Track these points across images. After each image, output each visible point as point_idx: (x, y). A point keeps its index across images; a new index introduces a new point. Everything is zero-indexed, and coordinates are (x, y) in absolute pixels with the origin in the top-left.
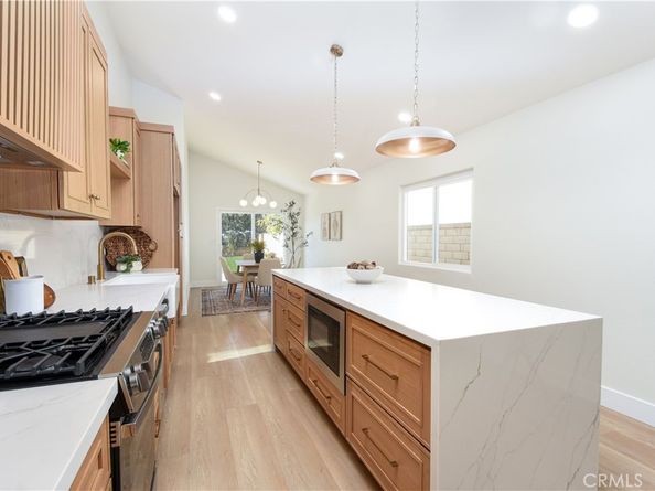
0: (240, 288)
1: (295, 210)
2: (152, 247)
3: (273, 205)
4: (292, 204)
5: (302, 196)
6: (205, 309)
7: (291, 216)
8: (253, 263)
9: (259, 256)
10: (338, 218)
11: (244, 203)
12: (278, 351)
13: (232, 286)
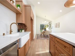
0: (42, 35)
1: (50, 23)
2: (27, 28)
3: (47, 22)
4: (50, 22)
5: (51, 21)
6: (37, 38)
7: (50, 24)
8: (44, 31)
9: (45, 30)
10: (59, 24)
11: (43, 22)
12: (50, 52)
13: (41, 34)
